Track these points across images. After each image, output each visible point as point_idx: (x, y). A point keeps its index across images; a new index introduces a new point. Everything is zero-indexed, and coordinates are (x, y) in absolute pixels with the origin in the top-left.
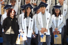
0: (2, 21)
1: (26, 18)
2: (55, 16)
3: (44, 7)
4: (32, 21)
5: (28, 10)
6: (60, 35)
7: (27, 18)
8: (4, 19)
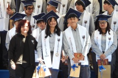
0: (8, 41)
1: (48, 37)
2: (100, 34)
3: (76, 18)
4: (59, 40)
5: (51, 23)
6: (109, 67)
7: (50, 36)
8: (11, 39)
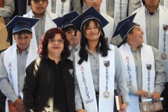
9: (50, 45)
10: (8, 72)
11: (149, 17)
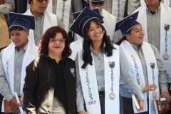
9: (51, 45)
10: (6, 70)
11: (151, 16)
